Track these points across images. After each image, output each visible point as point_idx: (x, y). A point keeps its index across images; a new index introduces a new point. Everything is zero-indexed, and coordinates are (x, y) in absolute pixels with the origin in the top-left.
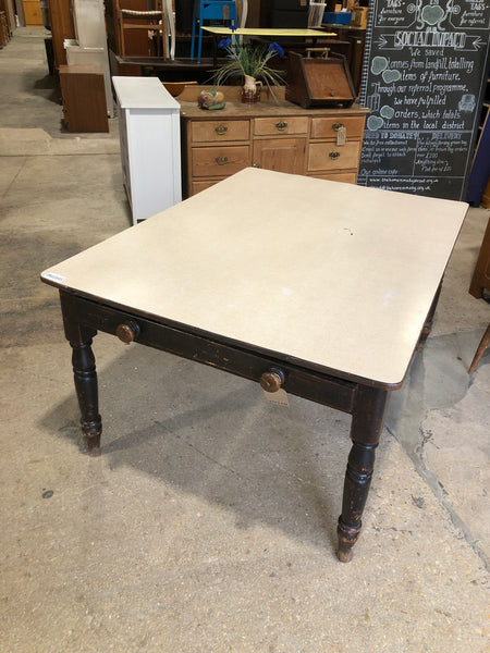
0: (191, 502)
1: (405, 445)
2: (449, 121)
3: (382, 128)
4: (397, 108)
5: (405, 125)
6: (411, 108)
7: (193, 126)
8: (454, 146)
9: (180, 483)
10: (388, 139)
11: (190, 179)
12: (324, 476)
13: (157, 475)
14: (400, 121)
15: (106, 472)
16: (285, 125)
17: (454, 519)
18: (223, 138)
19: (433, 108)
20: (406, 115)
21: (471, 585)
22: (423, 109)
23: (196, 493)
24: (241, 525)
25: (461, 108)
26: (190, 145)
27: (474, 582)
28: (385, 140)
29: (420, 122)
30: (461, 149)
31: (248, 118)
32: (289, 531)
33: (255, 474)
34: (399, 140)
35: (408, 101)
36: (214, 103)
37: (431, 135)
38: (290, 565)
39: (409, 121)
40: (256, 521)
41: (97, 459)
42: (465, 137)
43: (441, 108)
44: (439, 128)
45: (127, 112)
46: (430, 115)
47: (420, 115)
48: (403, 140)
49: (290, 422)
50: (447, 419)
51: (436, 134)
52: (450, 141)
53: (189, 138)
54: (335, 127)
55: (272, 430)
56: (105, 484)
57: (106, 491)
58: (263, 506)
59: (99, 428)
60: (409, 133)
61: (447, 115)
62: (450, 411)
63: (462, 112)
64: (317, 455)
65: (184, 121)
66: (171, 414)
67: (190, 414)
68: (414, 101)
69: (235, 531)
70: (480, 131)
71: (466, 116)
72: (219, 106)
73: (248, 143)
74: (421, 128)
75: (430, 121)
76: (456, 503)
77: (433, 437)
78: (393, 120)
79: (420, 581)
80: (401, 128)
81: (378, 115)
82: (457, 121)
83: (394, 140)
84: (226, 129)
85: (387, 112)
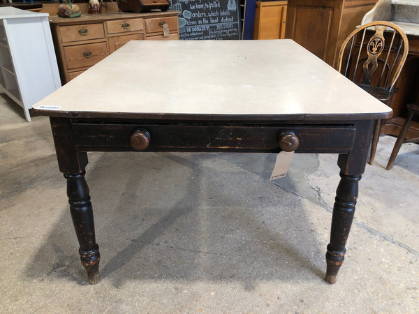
0: (200, 287)
1: (310, 199)
2: (225, 17)
3: (186, 25)
4: (193, 11)
5: (200, 22)
6: (201, 10)
7: (61, 31)
8: (230, 32)
9: (182, 277)
10: (191, 32)
11: (66, 71)
12: (278, 234)
13: (160, 277)
14: (196, 19)
15: (114, 292)
16: (128, 25)
17: (370, 231)
18: (85, 38)
19: (214, 10)
20: (199, 15)
21: (411, 265)
22: (207, 11)
23: (200, 279)
24: (249, 287)
25: (229, 9)
26: (61, 45)
27: (411, 262)
28: (189, 33)
29: (208, 19)
30: (235, 34)
31: (101, 22)
32: (284, 278)
33: (232, 249)
34: (198, 32)
35: (198, 6)
36: (73, 13)
37: (216, 27)
38: (302, 301)
39: (201, 19)
40: (257, 281)
41: (99, 285)
42: (235, 26)
43: (218, 9)
44: (220, 22)
45: (5, 22)
46: (213, 14)
47: (207, 15)
48: (200, 32)
49: (231, 208)
50: (321, 178)
51: (219, 26)
52: (227, 29)
53: (59, 39)
54: (161, 24)
55: (223, 217)
56: (120, 301)
57: (124, 307)
58: (254, 268)
59: (98, 255)
60: (203, 27)
61: (223, 14)
62: (318, 173)
63: (230, 11)
64: (264, 222)
65: (53, 27)
66: (141, 231)
67: (156, 226)
68: (202, 6)
69: (247, 294)
70: (242, 22)
71: (233, 14)
72: (77, 15)
73: (104, 40)
74: (209, 23)
75: (214, 18)
76: (365, 222)
77: (321, 189)
78: (192, 19)
79: (385, 276)
80: (198, 24)
81: (182, 17)
82: (229, 17)
83: (195, 32)
84: (86, 31)
85: (187, 14)
